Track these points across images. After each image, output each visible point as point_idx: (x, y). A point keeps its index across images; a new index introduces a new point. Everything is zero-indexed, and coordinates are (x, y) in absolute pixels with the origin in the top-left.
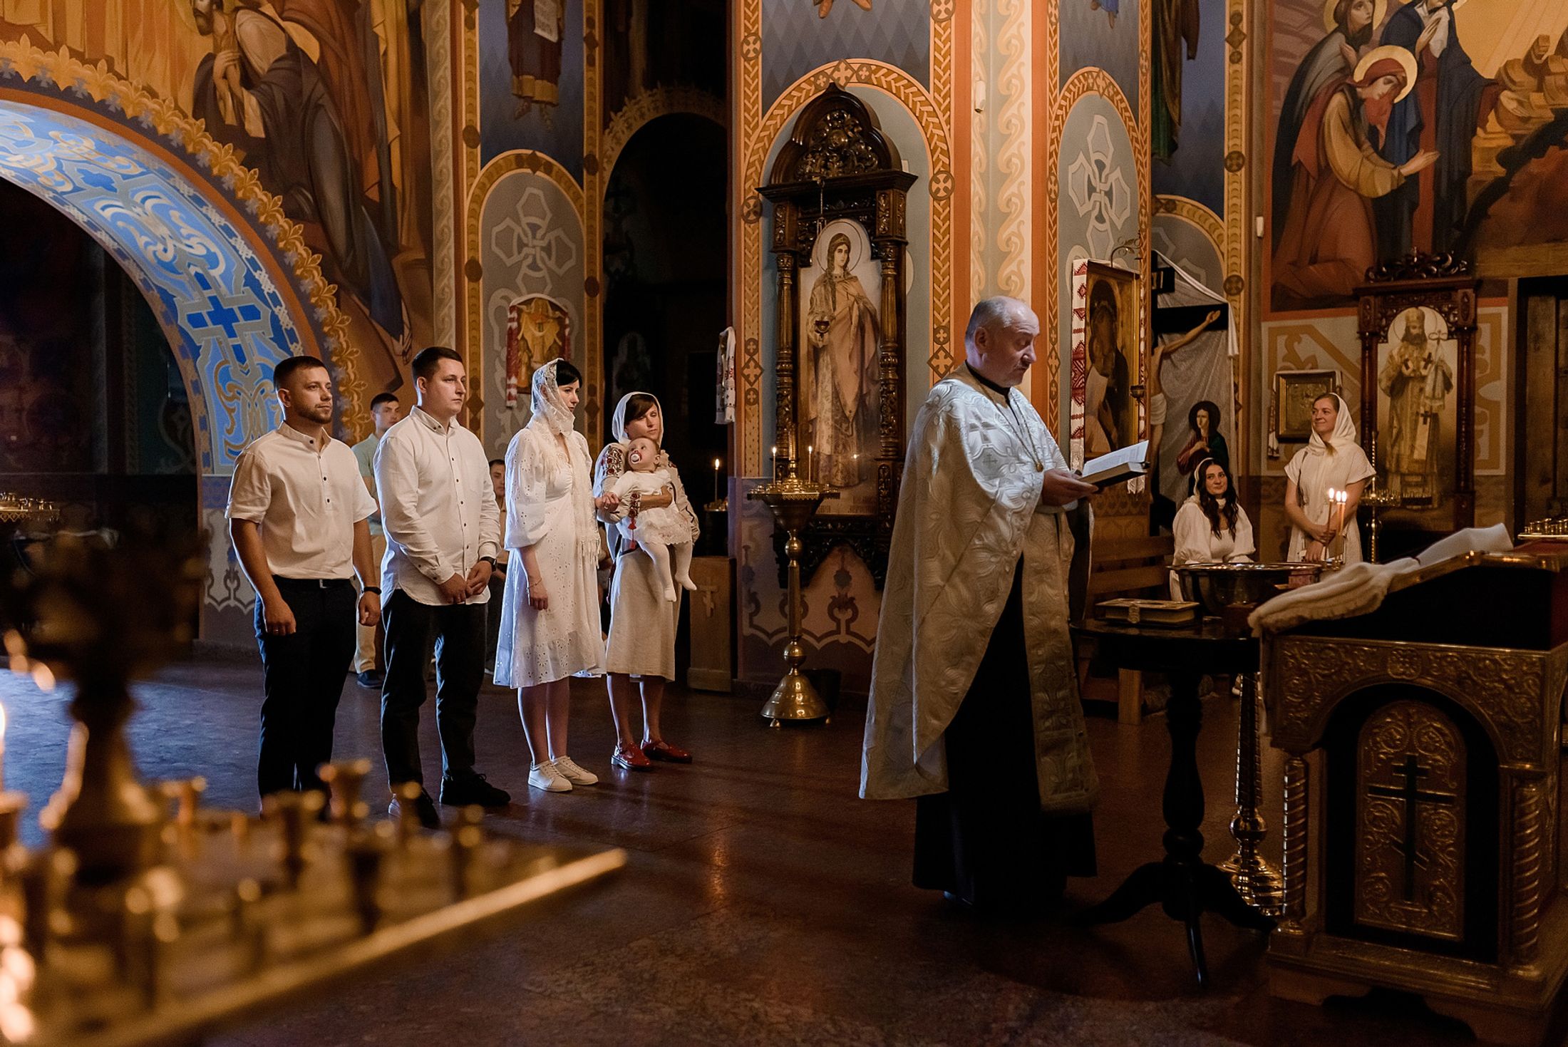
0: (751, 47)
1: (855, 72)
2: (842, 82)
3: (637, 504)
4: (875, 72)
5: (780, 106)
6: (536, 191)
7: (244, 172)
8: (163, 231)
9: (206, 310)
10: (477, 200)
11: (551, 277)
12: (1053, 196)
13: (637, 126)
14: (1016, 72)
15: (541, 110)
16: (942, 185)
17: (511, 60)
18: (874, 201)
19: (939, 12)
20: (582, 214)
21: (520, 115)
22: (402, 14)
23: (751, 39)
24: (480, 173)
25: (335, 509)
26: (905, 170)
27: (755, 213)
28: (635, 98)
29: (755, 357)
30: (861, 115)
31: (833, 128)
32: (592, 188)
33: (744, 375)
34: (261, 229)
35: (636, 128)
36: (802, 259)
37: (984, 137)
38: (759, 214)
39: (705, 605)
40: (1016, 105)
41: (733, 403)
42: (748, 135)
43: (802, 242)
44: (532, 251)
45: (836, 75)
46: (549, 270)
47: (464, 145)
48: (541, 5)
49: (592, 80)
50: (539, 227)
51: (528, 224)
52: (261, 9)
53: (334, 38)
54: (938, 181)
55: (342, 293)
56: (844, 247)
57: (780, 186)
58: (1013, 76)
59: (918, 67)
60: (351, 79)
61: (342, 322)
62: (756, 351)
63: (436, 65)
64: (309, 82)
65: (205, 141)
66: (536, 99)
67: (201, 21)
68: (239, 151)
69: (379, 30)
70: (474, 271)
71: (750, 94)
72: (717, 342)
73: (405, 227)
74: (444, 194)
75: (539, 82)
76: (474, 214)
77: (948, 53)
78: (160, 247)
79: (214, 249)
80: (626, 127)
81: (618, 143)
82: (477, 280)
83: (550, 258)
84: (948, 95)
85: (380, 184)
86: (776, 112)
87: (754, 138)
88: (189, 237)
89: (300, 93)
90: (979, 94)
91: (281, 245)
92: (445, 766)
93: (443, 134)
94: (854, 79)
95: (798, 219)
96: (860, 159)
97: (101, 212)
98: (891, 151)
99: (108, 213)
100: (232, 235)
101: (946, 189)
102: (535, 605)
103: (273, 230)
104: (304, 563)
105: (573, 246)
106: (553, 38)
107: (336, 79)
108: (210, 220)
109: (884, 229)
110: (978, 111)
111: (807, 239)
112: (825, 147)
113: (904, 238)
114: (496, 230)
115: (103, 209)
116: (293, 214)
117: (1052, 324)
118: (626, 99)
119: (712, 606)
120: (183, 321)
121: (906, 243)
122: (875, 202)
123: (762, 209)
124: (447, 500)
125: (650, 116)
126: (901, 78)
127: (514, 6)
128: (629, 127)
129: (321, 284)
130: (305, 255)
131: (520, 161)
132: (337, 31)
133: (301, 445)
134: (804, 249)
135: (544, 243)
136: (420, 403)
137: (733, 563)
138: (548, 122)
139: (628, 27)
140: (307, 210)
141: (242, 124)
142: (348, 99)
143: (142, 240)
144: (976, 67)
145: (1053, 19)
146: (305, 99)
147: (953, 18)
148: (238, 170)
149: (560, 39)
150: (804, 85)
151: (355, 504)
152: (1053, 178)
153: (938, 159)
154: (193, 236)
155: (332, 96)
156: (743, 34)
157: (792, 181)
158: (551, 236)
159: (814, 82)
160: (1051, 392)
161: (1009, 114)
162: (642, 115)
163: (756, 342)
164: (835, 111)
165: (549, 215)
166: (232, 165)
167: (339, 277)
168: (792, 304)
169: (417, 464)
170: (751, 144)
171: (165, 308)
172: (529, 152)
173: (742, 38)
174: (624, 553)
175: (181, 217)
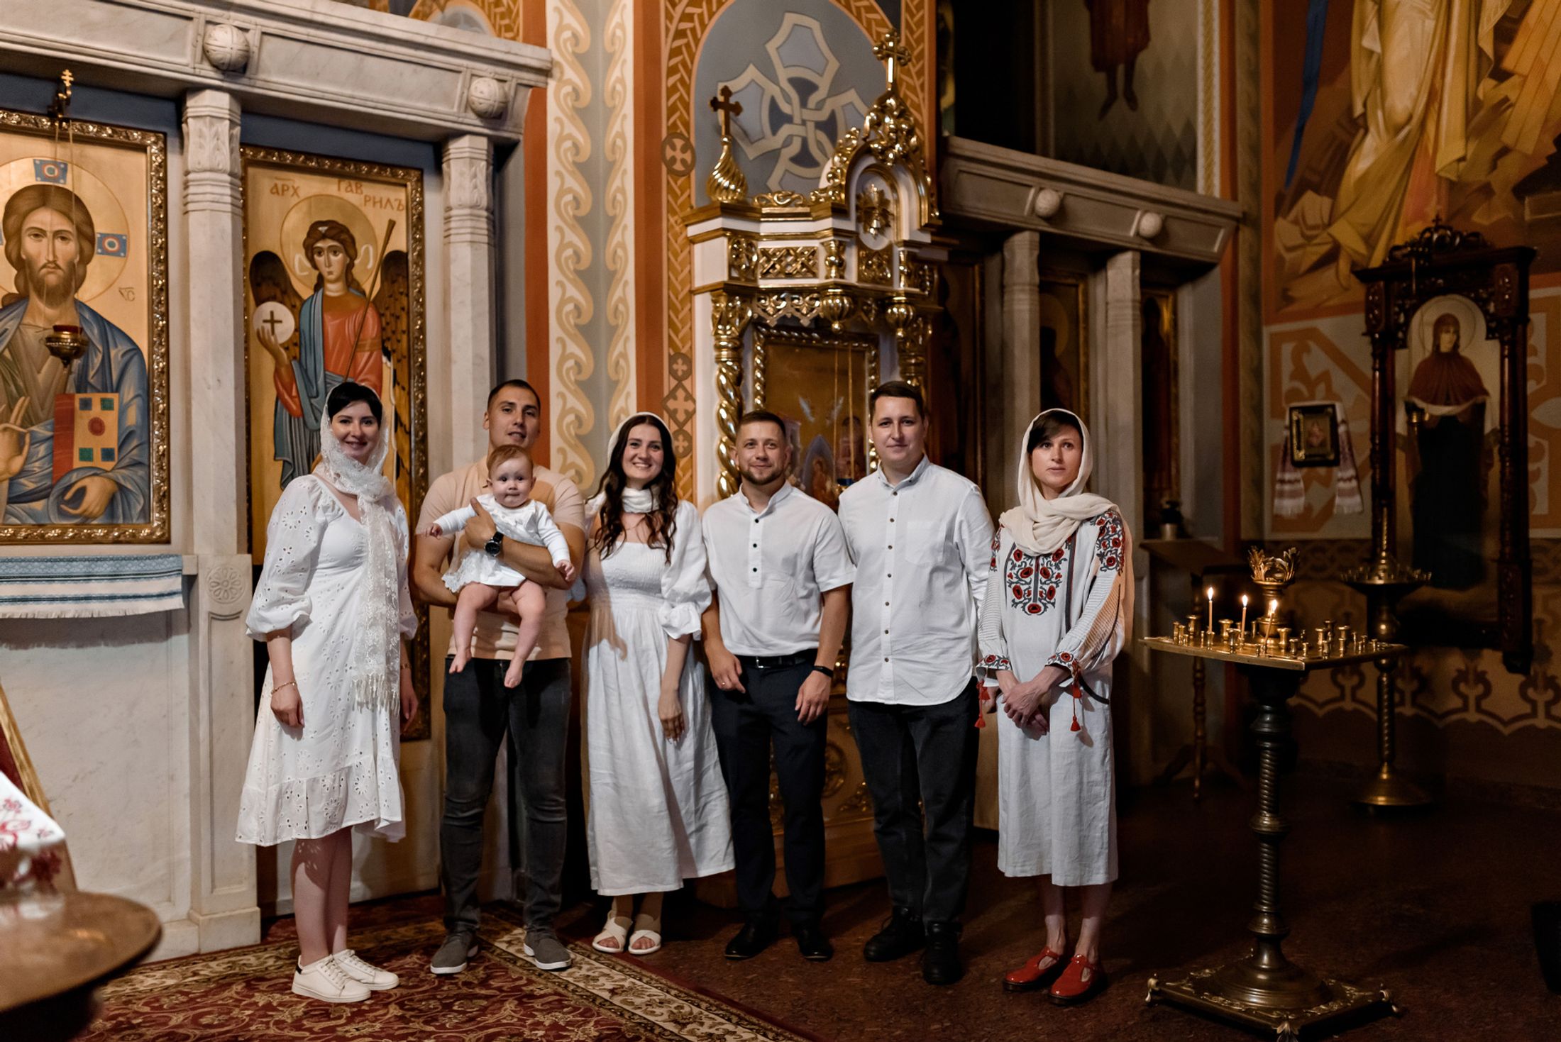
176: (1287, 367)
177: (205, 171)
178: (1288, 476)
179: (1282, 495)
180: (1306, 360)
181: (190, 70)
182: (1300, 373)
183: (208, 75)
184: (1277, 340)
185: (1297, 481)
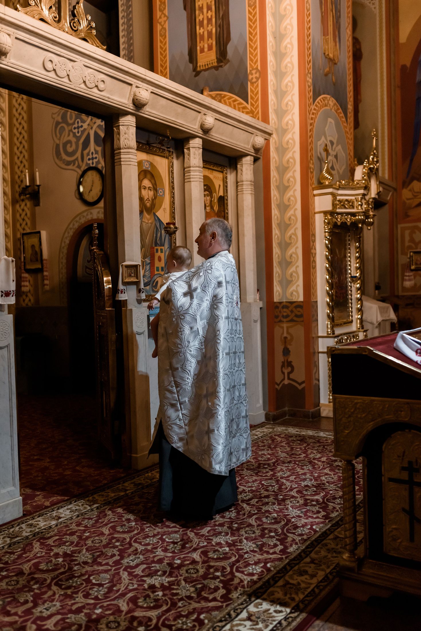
176: (407, 238)
177: (197, 167)
178: (407, 274)
179: (406, 280)
180: (414, 235)
181: (196, 131)
182: (412, 240)
183: (200, 133)
184: (403, 229)
185: (411, 276)
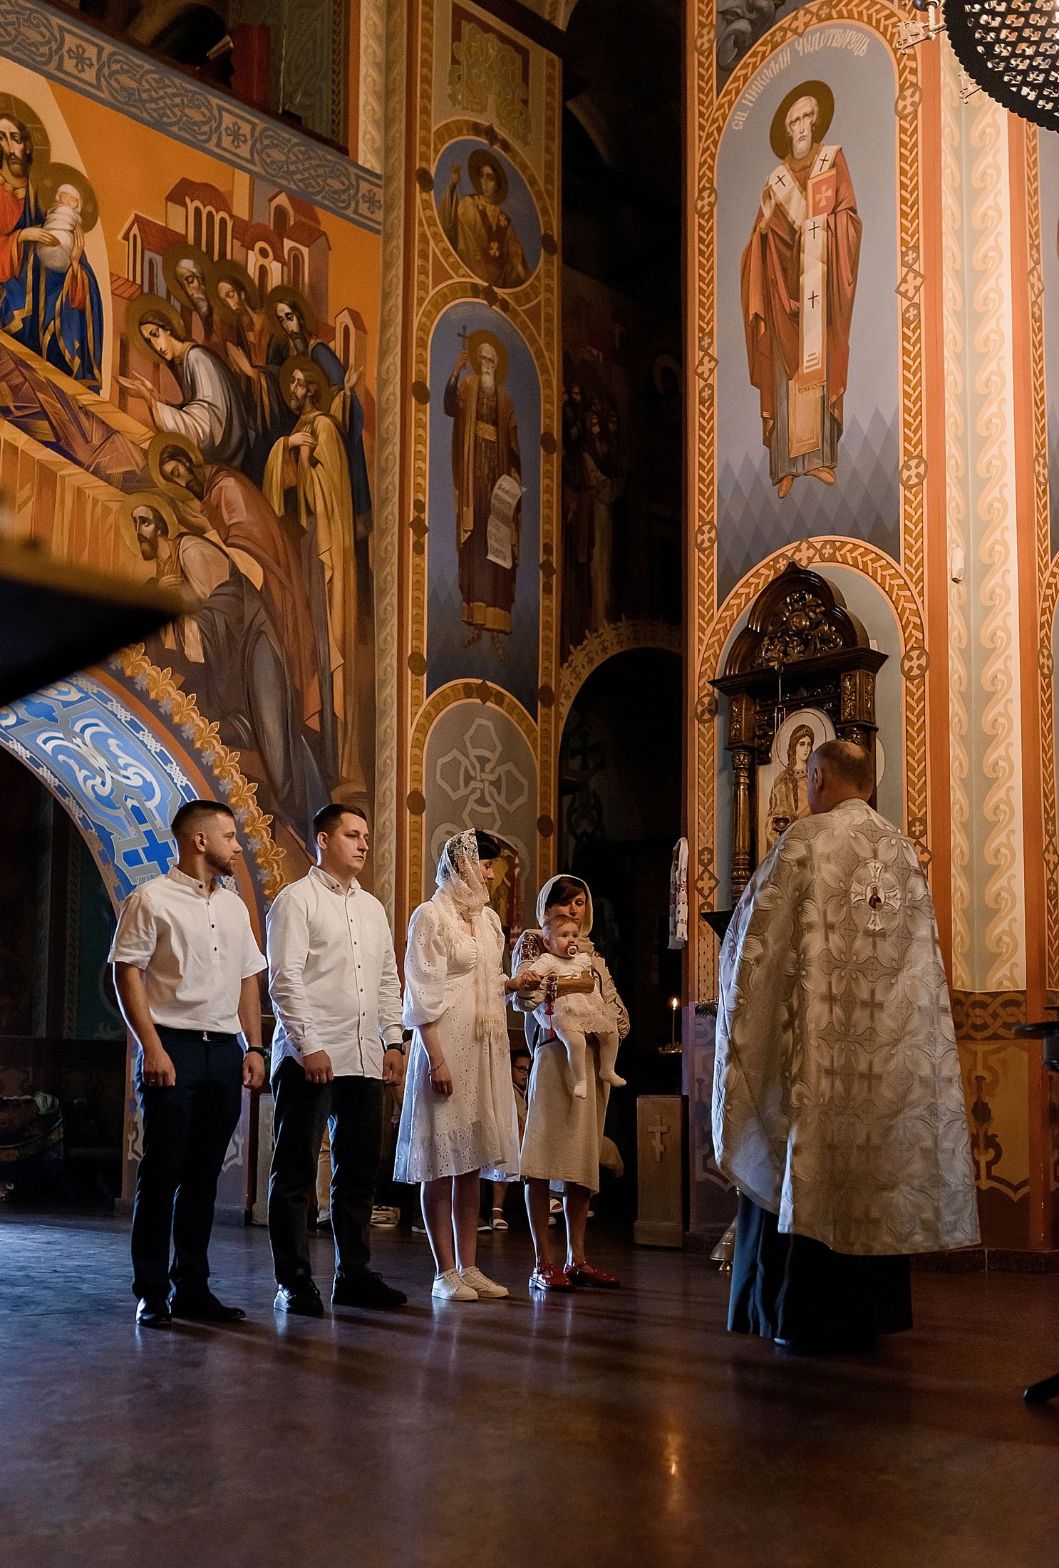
0: (705, 537)
1: (819, 551)
2: (804, 563)
3: (556, 989)
4: (840, 549)
5: (737, 595)
6: (483, 722)
7: (182, 697)
8: (101, 763)
9: (141, 846)
10: (422, 729)
11: (500, 813)
12: (1046, 671)
13: (598, 661)
14: (999, 538)
15: (493, 638)
16: (915, 663)
17: (461, 587)
18: (838, 685)
19: (910, 477)
20: (535, 748)
21: (470, 643)
22: (350, 542)
23: (706, 528)
24: (426, 702)
25: (222, 958)
26: (874, 646)
27: (710, 711)
28: (596, 631)
29: (710, 868)
30: (823, 592)
31: (794, 611)
32: (547, 720)
33: (697, 888)
34: (196, 755)
35: (597, 663)
36: (761, 756)
37: (964, 610)
38: (713, 713)
39: (653, 1147)
40: (1000, 573)
41: (685, 919)
42: (702, 630)
43: (760, 737)
44: (480, 785)
45: (797, 557)
46: (499, 806)
47: (410, 672)
48: (494, 531)
49: (548, 608)
50: (488, 760)
51: (476, 757)
52: (206, 535)
53: (278, 563)
54: (911, 659)
55: (277, 823)
56: (806, 740)
57: (735, 676)
58: (996, 542)
59: (886, 538)
60: (294, 604)
61: (277, 854)
62: (711, 861)
63: (383, 592)
64: (251, 608)
65: (144, 664)
66: (488, 626)
67: (146, 546)
68: (177, 675)
69: (325, 558)
70: (416, 802)
71: (705, 586)
72: (670, 857)
73: (346, 758)
74: (387, 725)
75: (491, 609)
76: (418, 744)
77: (920, 520)
78: (99, 780)
79: (150, 778)
80: (587, 660)
81: (578, 677)
82: (420, 813)
83: (499, 794)
84: (921, 564)
85: (321, 713)
86: (732, 602)
87: (709, 631)
88: (126, 766)
89: (241, 620)
90: (956, 562)
91: (216, 772)
92: (338, 1261)
93: (388, 664)
94: (817, 558)
95: (756, 713)
96: (823, 641)
97: (42, 745)
98: (857, 630)
99: (49, 747)
100: (167, 761)
101: (919, 667)
102: (438, 1089)
103: (208, 757)
104: (188, 1013)
105: (525, 782)
106: (507, 565)
107: (278, 605)
108: (146, 746)
109: (850, 714)
110: (956, 581)
111: (766, 735)
112: (785, 633)
113: (874, 723)
114: (441, 761)
115: (45, 742)
116: (230, 741)
117: (1048, 814)
118: (587, 632)
119: (662, 1149)
120: (119, 861)
121: (876, 730)
122: (840, 687)
123: (717, 706)
124: (343, 962)
125: (613, 651)
126: (868, 551)
127: (466, 531)
128: (591, 661)
129: (256, 814)
130: (240, 783)
131: (468, 691)
132: (282, 557)
133: (190, 890)
134: (763, 744)
135: (493, 778)
136: (319, 863)
137: (685, 1100)
138: (500, 651)
139: (590, 557)
140: (245, 737)
141: (181, 648)
142: (290, 626)
143: (81, 775)
144: (953, 533)
145: (1041, 479)
146: (246, 625)
147: (925, 482)
148: (177, 695)
149: (515, 566)
150: (763, 571)
151: (244, 958)
152: (1046, 652)
153: (911, 635)
154: (131, 765)
155: (275, 625)
156: (697, 524)
157: (748, 670)
158: (502, 770)
159: (774, 567)
160: (1049, 891)
161: (992, 583)
162: (604, 649)
163: (711, 851)
164: (796, 592)
165: (499, 749)
166: (170, 689)
167: (275, 808)
168: (750, 806)
169: (309, 923)
170: (706, 639)
171: (102, 847)
172: (480, 681)
173: (697, 528)
174: (541, 1044)
175: (118, 745)
